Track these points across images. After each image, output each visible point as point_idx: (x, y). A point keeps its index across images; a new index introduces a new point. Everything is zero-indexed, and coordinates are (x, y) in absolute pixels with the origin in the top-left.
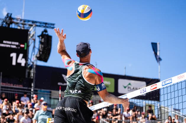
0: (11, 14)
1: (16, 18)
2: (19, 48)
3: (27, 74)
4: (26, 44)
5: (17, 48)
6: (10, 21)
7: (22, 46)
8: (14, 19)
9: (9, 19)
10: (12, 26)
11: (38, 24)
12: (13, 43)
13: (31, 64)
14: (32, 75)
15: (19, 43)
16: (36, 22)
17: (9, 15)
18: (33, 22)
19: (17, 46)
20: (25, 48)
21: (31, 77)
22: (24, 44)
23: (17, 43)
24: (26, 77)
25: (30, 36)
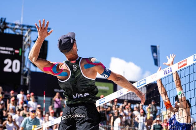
0: (5, 19)
1: (10, 23)
2: (13, 53)
3: (22, 81)
4: (20, 50)
5: (11, 53)
6: (4, 26)
7: (17, 51)
8: (8, 24)
9: (3, 24)
10: (6, 31)
11: (33, 29)
12: (7, 49)
13: (27, 70)
14: (27, 82)
15: (13, 49)
16: (31, 27)
17: (3, 20)
18: (28, 27)
19: (11, 51)
20: (20, 54)
21: (26, 84)
22: (18, 50)
23: (11, 49)
24: (22, 83)
25: (25, 41)
